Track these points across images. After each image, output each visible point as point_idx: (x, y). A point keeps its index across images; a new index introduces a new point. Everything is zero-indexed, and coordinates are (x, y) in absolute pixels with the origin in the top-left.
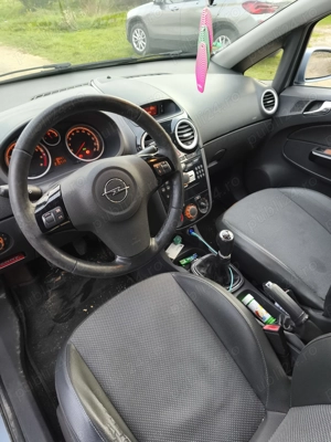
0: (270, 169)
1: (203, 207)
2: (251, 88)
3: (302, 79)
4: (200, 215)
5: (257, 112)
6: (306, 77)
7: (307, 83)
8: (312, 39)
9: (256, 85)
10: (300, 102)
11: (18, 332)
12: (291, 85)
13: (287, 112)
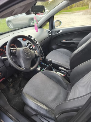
0: (54, 47)
1: (43, 57)
2: (45, 31)
3: (54, 27)
4: (43, 58)
5: (48, 35)
6: (55, 26)
7: (56, 28)
8: (54, 19)
9: (46, 30)
10: (56, 32)
11: (6, 99)
12: (53, 29)
13: (53, 34)
